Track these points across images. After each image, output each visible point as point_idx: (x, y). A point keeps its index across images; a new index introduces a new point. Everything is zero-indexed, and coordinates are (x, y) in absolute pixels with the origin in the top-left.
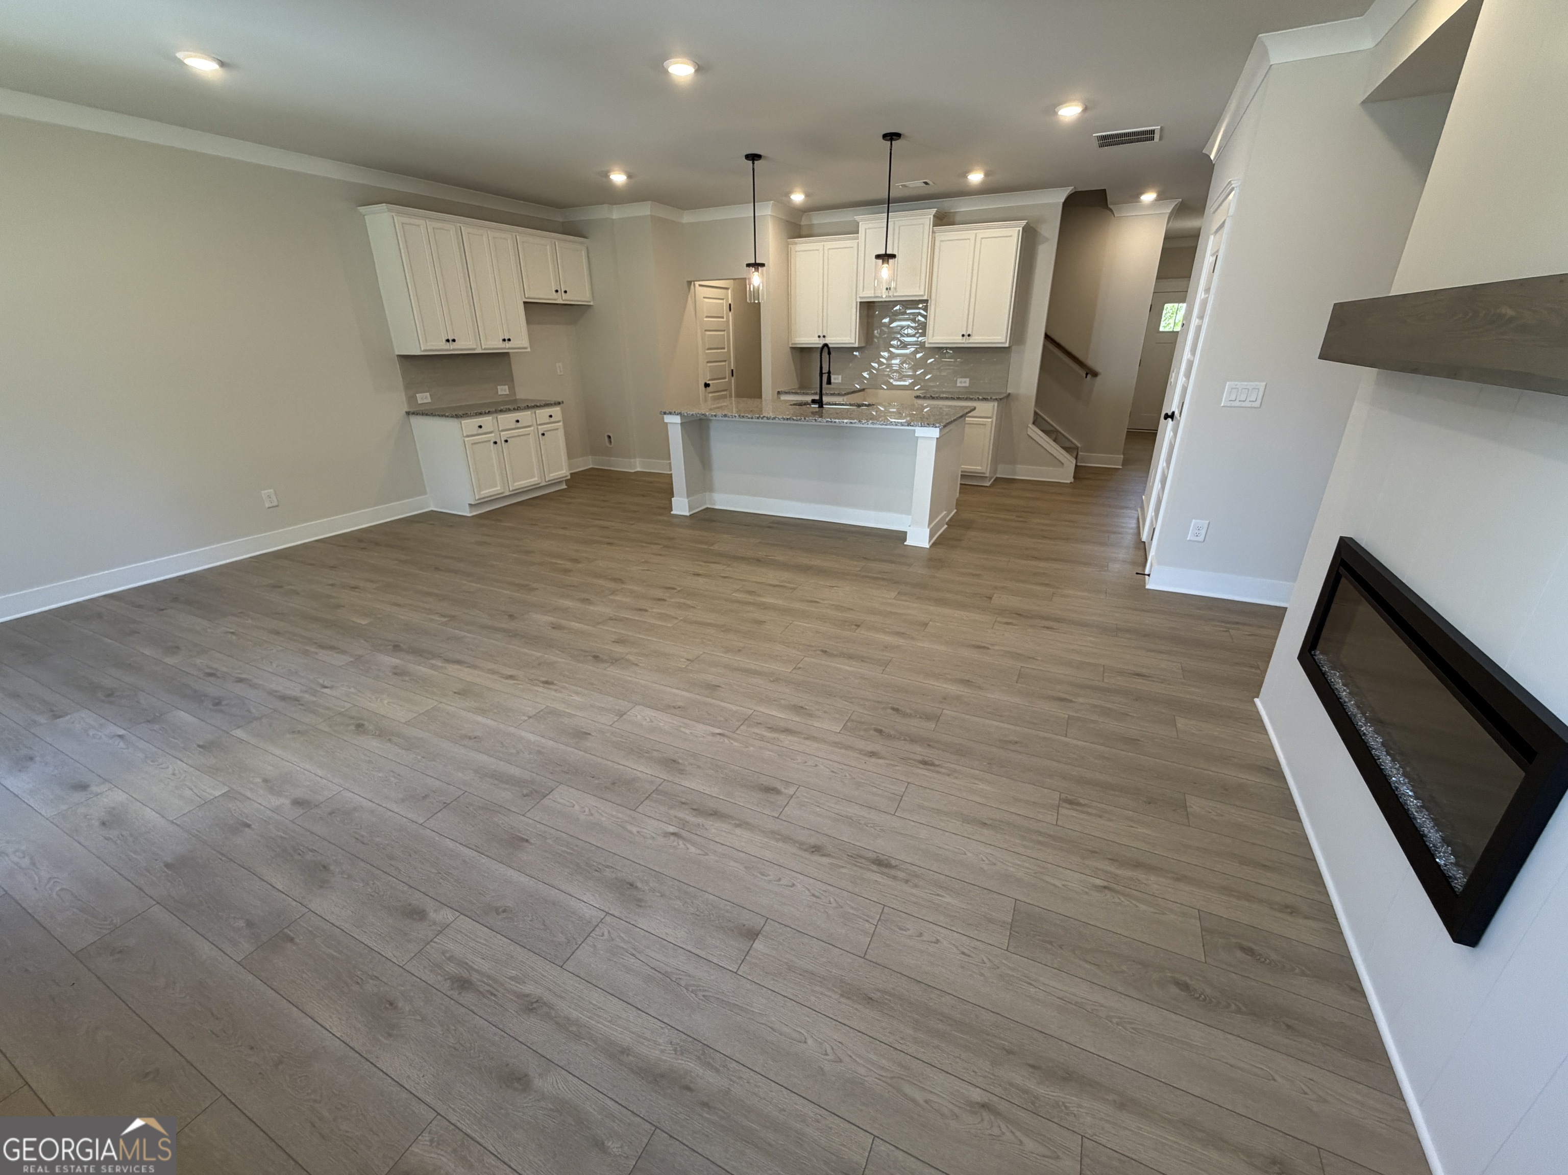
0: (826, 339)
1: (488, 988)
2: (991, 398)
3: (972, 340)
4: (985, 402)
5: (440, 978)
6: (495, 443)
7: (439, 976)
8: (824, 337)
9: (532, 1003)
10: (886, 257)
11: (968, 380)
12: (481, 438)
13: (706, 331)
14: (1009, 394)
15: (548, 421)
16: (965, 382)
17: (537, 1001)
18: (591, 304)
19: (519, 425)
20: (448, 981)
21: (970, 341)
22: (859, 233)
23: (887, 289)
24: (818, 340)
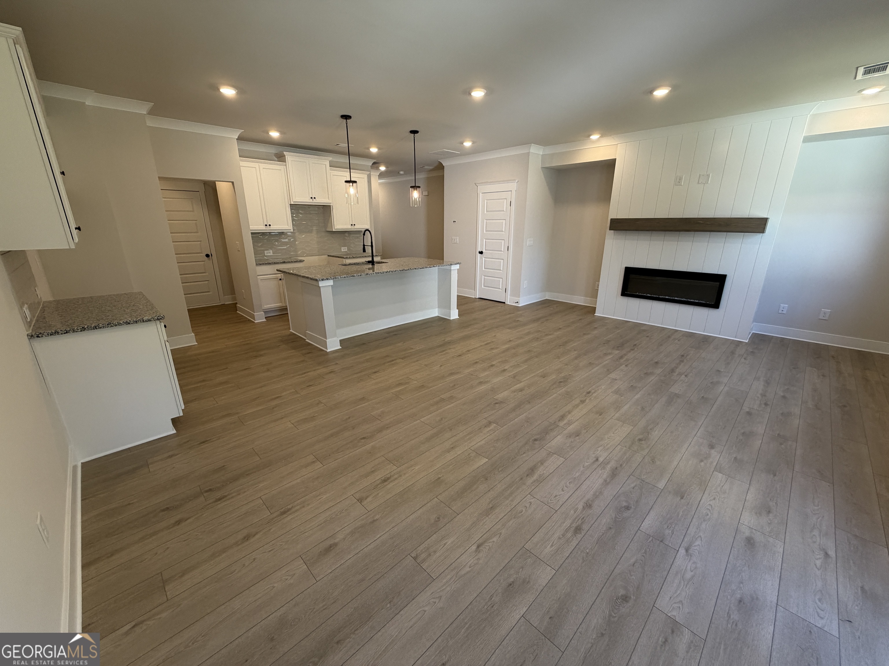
1: (580, 520)
5: (575, 538)
7: (574, 539)
8: (270, 225)
9: (587, 505)
11: (346, 248)
16: (345, 249)
17: (586, 504)
20: (576, 535)
21: (355, 228)
22: (286, 162)
23: (312, 198)
24: (266, 228)
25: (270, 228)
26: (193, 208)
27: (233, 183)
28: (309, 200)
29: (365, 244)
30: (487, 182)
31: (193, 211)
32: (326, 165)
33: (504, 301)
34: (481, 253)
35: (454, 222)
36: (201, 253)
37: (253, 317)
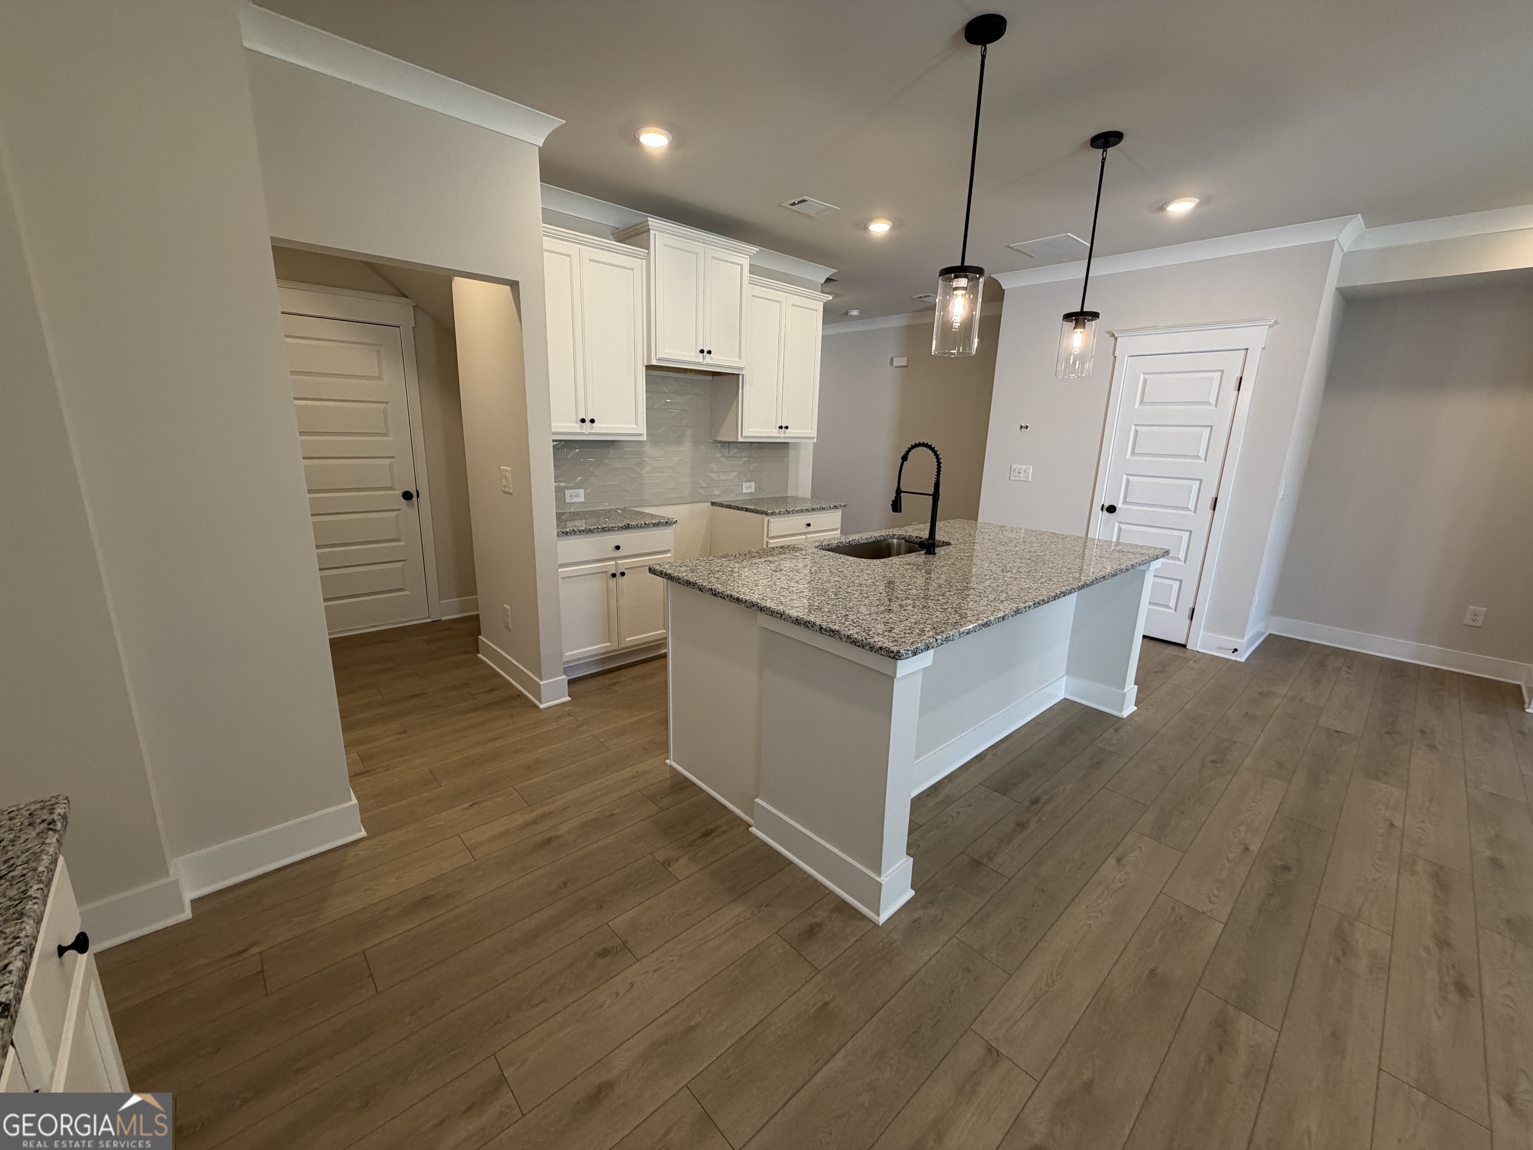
0: (595, 425)
3: (788, 433)
8: (592, 421)
10: (1080, 317)
21: (786, 435)
22: (648, 248)
23: (702, 351)
24: (581, 428)
25: (592, 428)
26: (380, 372)
27: (514, 285)
28: (697, 357)
29: (902, 489)
30: (1155, 327)
31: (380, 378)
32: (742, 266)
33: (1183, 642)
34: (1111, 509)
35: (1021, 427)
36: (390, 489)
37: (536, 690)
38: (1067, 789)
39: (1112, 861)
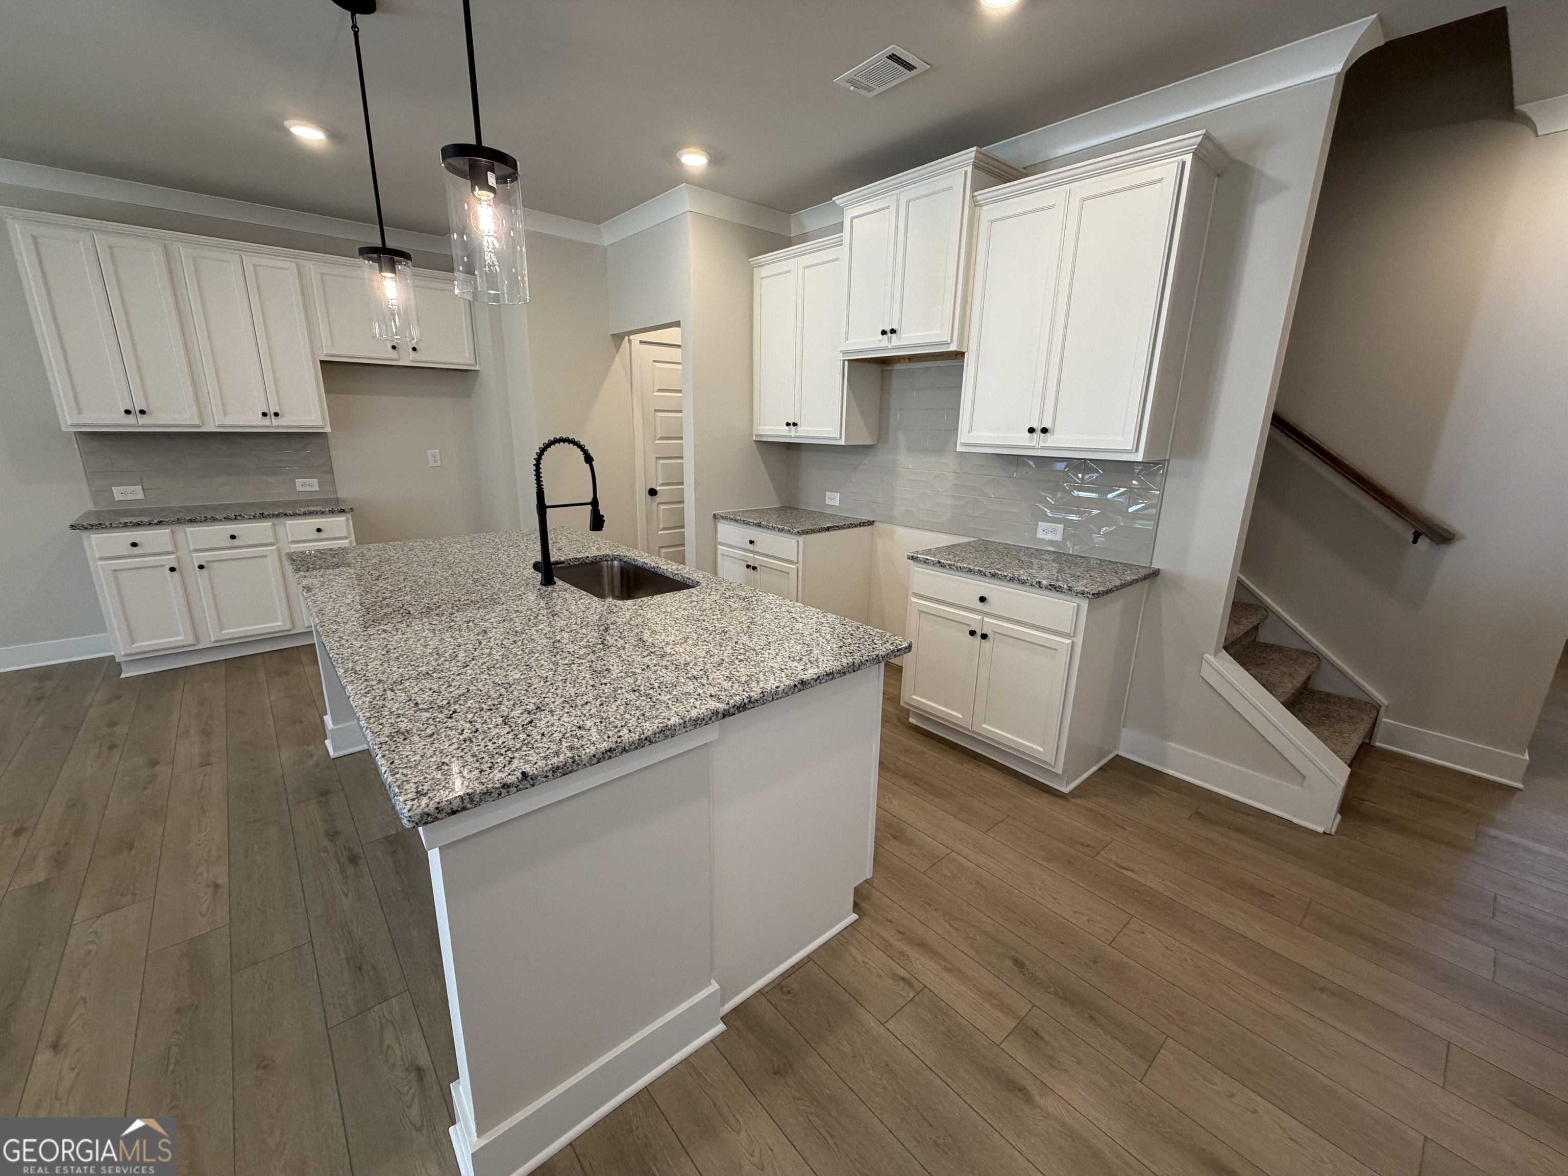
0: (799, 428)
2: (1070, 589)
3: (1050, 440)
4: (1053, 594)
6: (172, 569)
12: (127, 563)
13: (656, 411)
14: (1156, 573)
15: (315, 537)
18: (477, 368)
19: (235, 542)
38: (344, 900)
39: (223, 880)
